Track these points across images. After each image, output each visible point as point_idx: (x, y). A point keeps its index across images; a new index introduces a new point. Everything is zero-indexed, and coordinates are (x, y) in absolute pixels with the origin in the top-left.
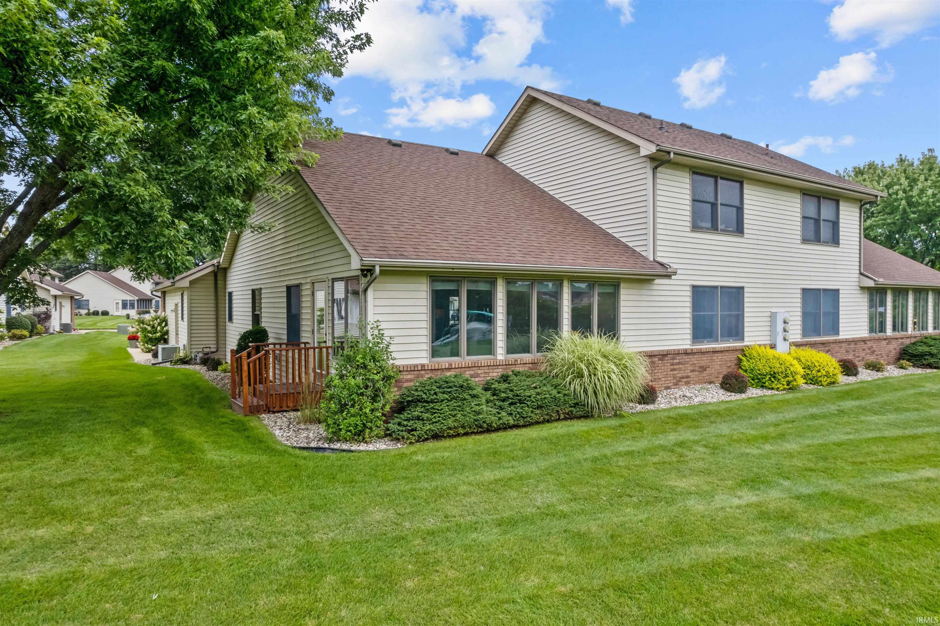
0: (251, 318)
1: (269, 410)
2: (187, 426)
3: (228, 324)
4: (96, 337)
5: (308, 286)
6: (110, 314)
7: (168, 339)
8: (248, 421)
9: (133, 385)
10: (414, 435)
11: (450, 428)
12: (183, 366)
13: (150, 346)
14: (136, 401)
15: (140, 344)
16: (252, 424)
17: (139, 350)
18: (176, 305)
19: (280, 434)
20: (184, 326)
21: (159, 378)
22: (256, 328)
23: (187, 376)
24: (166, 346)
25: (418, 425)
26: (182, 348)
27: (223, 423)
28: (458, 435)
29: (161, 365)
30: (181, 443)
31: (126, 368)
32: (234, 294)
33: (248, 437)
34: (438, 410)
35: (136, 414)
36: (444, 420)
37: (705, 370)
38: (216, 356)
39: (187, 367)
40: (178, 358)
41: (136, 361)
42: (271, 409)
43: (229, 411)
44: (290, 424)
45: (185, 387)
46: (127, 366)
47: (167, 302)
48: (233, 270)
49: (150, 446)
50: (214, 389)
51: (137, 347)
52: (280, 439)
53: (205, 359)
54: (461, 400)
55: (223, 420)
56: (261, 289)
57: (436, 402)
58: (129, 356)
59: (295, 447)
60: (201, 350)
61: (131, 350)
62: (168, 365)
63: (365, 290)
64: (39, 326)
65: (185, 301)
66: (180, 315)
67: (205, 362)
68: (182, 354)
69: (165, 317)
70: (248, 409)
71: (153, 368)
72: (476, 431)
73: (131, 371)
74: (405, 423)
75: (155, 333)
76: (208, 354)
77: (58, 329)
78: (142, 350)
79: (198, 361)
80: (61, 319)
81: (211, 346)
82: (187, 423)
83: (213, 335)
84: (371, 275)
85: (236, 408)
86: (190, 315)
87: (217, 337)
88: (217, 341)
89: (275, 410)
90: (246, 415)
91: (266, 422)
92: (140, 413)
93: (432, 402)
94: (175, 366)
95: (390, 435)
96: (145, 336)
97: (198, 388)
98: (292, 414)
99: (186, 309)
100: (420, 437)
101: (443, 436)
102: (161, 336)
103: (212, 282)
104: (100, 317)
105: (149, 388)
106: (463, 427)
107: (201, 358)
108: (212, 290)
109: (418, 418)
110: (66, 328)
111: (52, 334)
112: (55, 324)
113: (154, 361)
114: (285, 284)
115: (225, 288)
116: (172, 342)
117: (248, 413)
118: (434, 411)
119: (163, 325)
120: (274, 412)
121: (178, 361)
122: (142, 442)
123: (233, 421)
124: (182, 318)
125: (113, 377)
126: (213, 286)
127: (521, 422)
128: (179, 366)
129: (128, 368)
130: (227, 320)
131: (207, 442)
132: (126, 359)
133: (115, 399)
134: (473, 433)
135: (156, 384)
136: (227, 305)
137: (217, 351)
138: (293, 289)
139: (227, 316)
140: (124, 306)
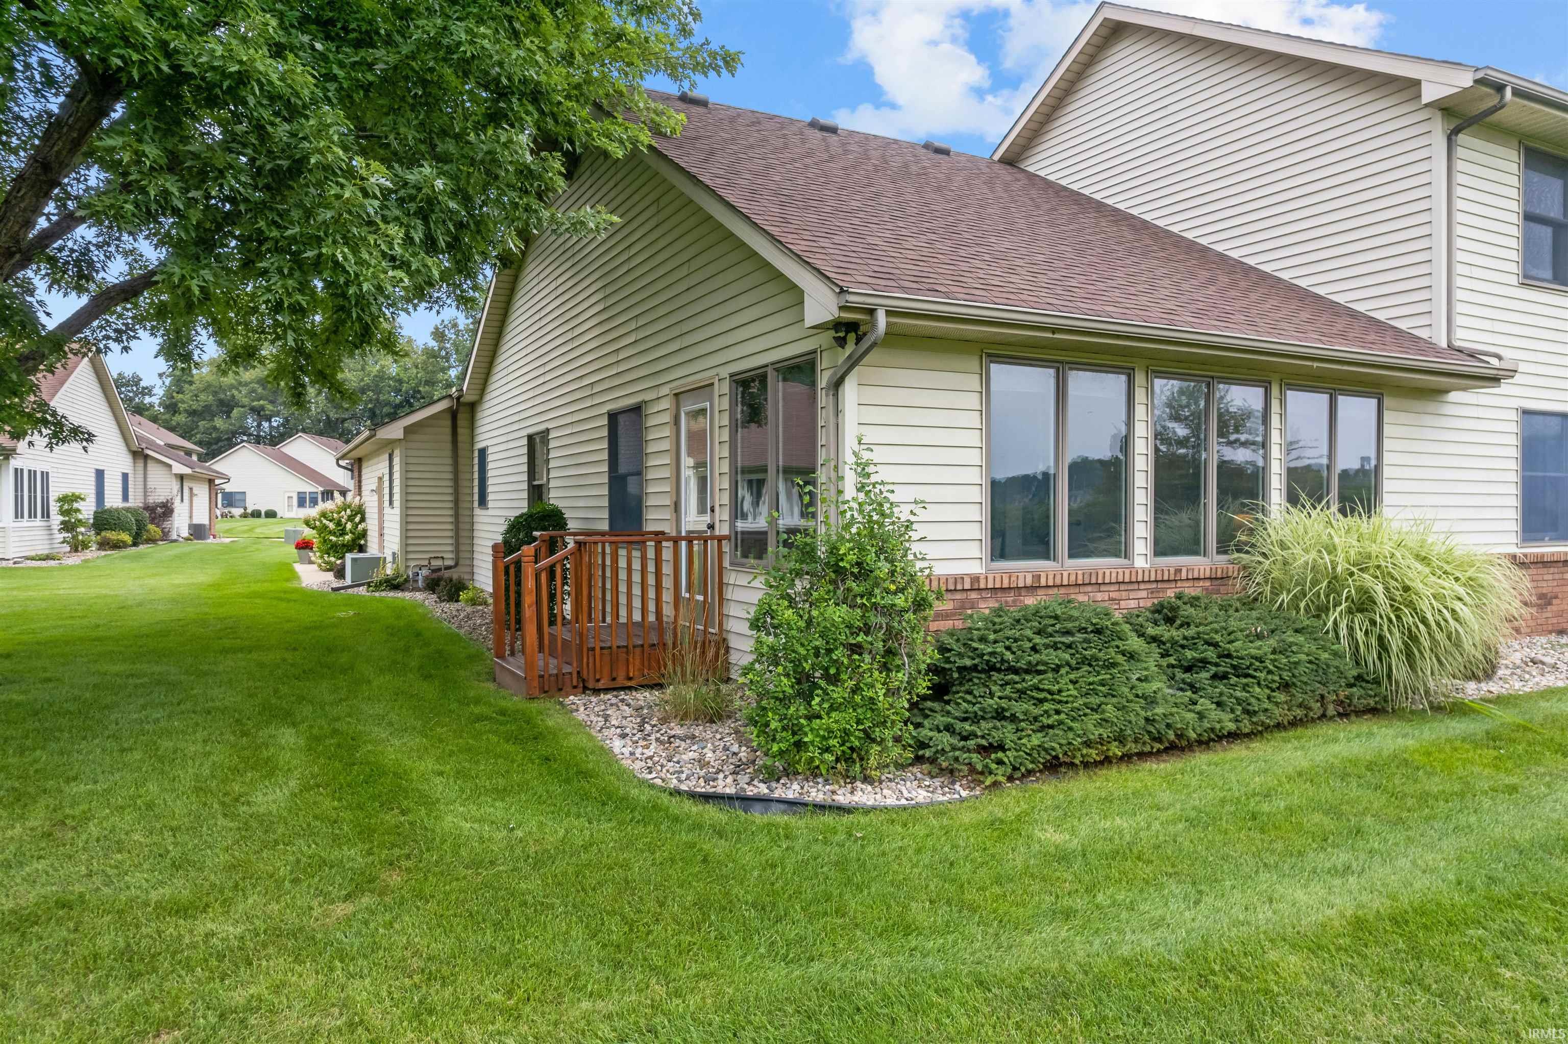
0: (525, 495)
1: (584, 688)
2: (391, 724)
3: (478, 511)
4: (245, 548)
5: (665, 404)
6: (279, 516)
7: (366, 545)
8: (540, 713)
9: (287, 626)
10: (1000, 762)
11: (1088, 744)
12: (391, 594)
13: (332, 559)
14: (284, 660)
15: (314, 556)
16: (550, 723)
17: (315, 567)
18: (380, 479)
19: (627, 751)
20: (393, 517)
21: (342, 614)
22: (538, 509)
23: (399, 611)
24: (361, 555)
25: (1006, 733)
26: (389, 559)
27: (479, 718)
28: (1107, 761)
29: (350, 591)
30: (375, 773)
31: (282, 595)
32: (490, 451)
33: (547, 759)
34: (1050, 692)
35: (276, 691)
36: (1074, 719)
37: (1550, 604)
38: (455, 574)
39: (400, 594)
40: (382, 577)
41: (304, 585)
42: (591, 685)
43: (491, 686)
44: (643, 722)
45: (392, 632)
46: (285, 592)
47: (364, 477)
48: (486, 405)
49: (293, 783)
50: (453, 638)
51: (311, 562)
52: (626, 763)
53: (433, 580)
54: (1104, 667)
55: (477, 710)
56: (548, 430)
57: (1039, 673)
58: (295, 577)
59: (677, 792)
60: (426, 563)
61: (299, 568)
62: (362, 590)
63: (837, 384)
64: (151, 527)
65: (397, 468)
66: (387, 497)
67: (432, 585)
68: (389, 571)
69: (360, 506)
70: (536, 683)
71: (333, 595)
72: (1147, 749)
73: (289, 601)
74: (967, 726)
75: (341, 535)
76: (439, 570)
77: (185, 533)
78: (320, 566)
79: (420, 584)
80: (191, 517)
81: (445, 556)
82: (393, 717)
83: (450, 534)
84: (858, 340)
85: (507, 679)
86: (405, 493)
87: (457, 537)
88: (457, 545)
89: (600, 685)
90: (532, 699)
91: (581, 715)
92: (284, 690)
93: (1031, 670)
94: (377, 594)
95: (932, 761)
96: (325, 541)
97: (418, 634)
98: (644, 697)
99: (397, 483)
100: (1015, 769)
101: (1072, 765)
102: (354, 540)
103: (448, 430)
104: (263, 520)
105: (318, 633)
106: (1120, 739)
107: (426, 578)
108: (449, 446)
109: (999, 715)
110: (198, 532)
111: (175, 541)
112: (180, 524)
113: (336, 584)
114: (605, 409)
115: (472, 443)
116: (373, 550)
117: (537, 692)
118: (1042, 695)
119: (357, 519)
120: (597, 692)
121: (381, 583)
122: (276, 767)
123: (503, 712)
124: (391, 502)
125: (252, 612)
126: (449, 438)
127: (1246, 727)
128: (383, 594)
129: (288, 596)
130: (476, 504)
131: (441, 774)
132: (288, 580)
133: (240, 655)
134: (1142, 756)
135: (334, 626)
136: (476, 475)
137: (456, 565)
138: (621, 419)
139: (476, 497)
140: (301, 503)
